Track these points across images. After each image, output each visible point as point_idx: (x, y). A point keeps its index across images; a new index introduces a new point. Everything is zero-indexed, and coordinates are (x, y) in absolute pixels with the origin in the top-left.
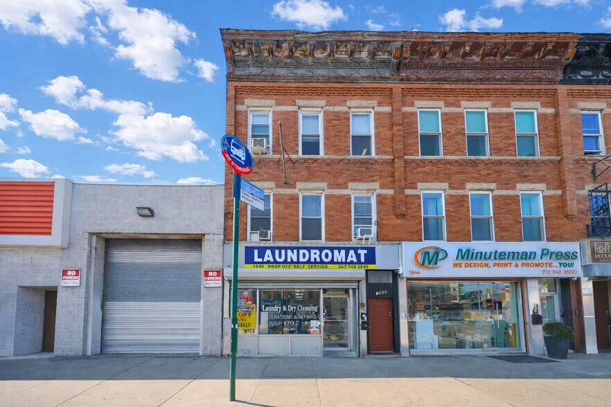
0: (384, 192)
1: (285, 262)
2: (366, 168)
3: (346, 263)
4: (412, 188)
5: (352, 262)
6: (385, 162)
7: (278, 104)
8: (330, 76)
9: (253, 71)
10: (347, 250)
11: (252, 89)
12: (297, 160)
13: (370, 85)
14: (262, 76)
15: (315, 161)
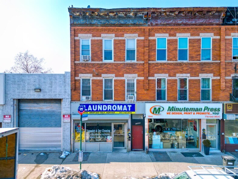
0: (140, 78)
1: (97, 111)
2: (132, 67)
3: (123, 111)
4: (152, 77)
5: (125, 111)
6: (140, 64)
7: (93, 36)
8: (117, 23)
9: (82, 21)
10: (123, 105)
11: (82, 30)
12: (102, 64)
13: (135, 27)
14: (86, 25)
15: (110, 64)
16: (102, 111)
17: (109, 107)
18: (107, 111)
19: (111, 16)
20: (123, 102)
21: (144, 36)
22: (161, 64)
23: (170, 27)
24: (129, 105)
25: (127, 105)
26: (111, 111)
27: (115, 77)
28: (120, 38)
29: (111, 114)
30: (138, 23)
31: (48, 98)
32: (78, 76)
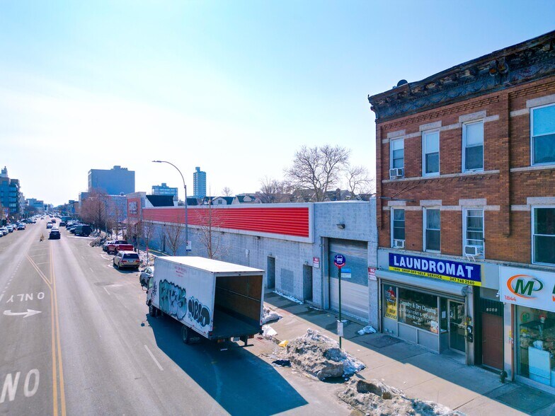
0: (491, 208)
1: (413, 268)
2: (475, 184)
3: (456, 276)
5: (460, 277)
6: (491, 176)
8: (443, 100)
10: (457, 264)
12: (420, 182)
13: (477, 99)
15: (433, 180)
16: (421, 270)
17: (432, 265)
18: (428, 271)
19: (432, 89)
20: (458, 257)
21: (499, 112)
24: (468, 265)
25: (463, 265)
26: (435, 273)
27: (443, 205)
28: (451, 127)
29: (436, 279)
30: (483, 88)
31: (352, 239)
32: (386, 205)
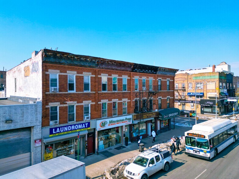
0: (93, 103)
1: (64, 131)
2: (88, 96)
3: (82, 128)
4: (100, 102)
5: (84, 128)
6: (93, 93)
7: (61, 72)
8: (78, 64)
9: (52, 60)
10: (82, 124)
11: (52, 66)
12: (68, 94)
13: (90, 68)
14: (56, 63)
15: (73, 94)
17: (73, 127)
18: (71, 130)
19: (76, 59)
20: (82, 121)
21: (95, 75)
22: (104, 93)
23: (109, 70)
25: (85, 123)
26: (74, 130)
27: (77, 103)
28: (80, 75)
29: (74, 132)
30: (92, 66)
32: (48, 105)
